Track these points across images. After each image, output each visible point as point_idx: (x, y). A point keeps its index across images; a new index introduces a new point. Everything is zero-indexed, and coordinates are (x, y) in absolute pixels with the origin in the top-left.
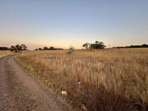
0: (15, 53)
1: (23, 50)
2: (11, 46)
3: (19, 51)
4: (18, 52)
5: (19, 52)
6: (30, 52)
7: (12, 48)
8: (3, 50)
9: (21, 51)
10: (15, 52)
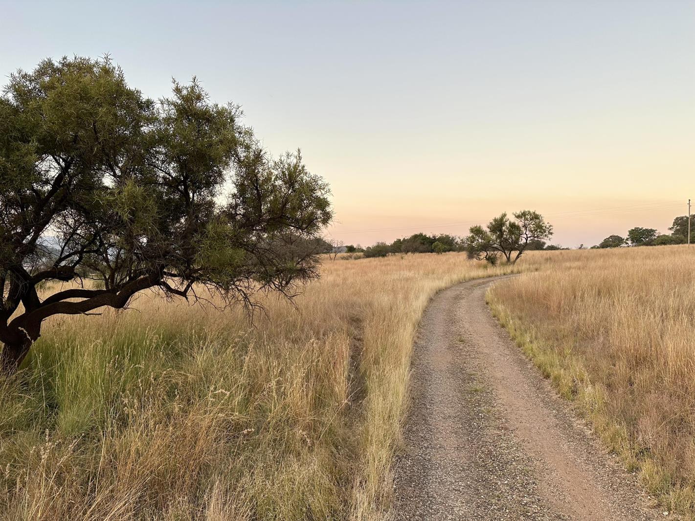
0: (485, 267)
1: (526, 247)
2: (472, 230)
3: (505, 258)
4: (498, 262)
5: (502, 264)
6: (569, 260)
7: (472, 239)
8: (439, 251)
9: (514, 254)
10: (484, 262)
